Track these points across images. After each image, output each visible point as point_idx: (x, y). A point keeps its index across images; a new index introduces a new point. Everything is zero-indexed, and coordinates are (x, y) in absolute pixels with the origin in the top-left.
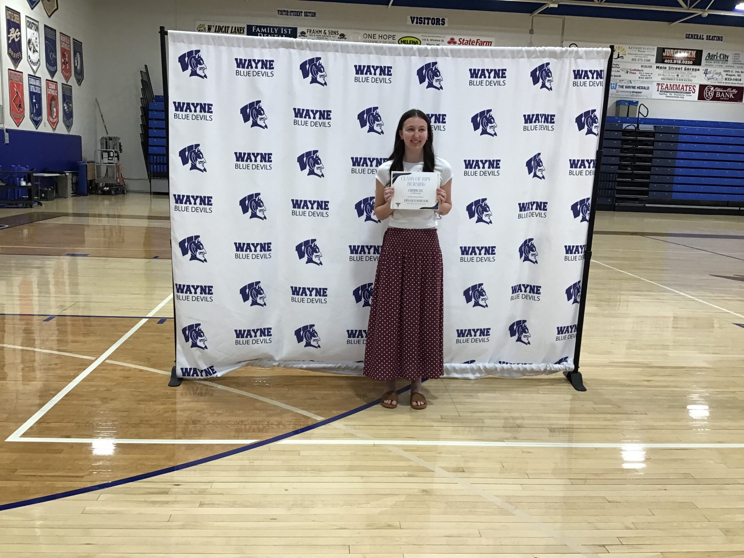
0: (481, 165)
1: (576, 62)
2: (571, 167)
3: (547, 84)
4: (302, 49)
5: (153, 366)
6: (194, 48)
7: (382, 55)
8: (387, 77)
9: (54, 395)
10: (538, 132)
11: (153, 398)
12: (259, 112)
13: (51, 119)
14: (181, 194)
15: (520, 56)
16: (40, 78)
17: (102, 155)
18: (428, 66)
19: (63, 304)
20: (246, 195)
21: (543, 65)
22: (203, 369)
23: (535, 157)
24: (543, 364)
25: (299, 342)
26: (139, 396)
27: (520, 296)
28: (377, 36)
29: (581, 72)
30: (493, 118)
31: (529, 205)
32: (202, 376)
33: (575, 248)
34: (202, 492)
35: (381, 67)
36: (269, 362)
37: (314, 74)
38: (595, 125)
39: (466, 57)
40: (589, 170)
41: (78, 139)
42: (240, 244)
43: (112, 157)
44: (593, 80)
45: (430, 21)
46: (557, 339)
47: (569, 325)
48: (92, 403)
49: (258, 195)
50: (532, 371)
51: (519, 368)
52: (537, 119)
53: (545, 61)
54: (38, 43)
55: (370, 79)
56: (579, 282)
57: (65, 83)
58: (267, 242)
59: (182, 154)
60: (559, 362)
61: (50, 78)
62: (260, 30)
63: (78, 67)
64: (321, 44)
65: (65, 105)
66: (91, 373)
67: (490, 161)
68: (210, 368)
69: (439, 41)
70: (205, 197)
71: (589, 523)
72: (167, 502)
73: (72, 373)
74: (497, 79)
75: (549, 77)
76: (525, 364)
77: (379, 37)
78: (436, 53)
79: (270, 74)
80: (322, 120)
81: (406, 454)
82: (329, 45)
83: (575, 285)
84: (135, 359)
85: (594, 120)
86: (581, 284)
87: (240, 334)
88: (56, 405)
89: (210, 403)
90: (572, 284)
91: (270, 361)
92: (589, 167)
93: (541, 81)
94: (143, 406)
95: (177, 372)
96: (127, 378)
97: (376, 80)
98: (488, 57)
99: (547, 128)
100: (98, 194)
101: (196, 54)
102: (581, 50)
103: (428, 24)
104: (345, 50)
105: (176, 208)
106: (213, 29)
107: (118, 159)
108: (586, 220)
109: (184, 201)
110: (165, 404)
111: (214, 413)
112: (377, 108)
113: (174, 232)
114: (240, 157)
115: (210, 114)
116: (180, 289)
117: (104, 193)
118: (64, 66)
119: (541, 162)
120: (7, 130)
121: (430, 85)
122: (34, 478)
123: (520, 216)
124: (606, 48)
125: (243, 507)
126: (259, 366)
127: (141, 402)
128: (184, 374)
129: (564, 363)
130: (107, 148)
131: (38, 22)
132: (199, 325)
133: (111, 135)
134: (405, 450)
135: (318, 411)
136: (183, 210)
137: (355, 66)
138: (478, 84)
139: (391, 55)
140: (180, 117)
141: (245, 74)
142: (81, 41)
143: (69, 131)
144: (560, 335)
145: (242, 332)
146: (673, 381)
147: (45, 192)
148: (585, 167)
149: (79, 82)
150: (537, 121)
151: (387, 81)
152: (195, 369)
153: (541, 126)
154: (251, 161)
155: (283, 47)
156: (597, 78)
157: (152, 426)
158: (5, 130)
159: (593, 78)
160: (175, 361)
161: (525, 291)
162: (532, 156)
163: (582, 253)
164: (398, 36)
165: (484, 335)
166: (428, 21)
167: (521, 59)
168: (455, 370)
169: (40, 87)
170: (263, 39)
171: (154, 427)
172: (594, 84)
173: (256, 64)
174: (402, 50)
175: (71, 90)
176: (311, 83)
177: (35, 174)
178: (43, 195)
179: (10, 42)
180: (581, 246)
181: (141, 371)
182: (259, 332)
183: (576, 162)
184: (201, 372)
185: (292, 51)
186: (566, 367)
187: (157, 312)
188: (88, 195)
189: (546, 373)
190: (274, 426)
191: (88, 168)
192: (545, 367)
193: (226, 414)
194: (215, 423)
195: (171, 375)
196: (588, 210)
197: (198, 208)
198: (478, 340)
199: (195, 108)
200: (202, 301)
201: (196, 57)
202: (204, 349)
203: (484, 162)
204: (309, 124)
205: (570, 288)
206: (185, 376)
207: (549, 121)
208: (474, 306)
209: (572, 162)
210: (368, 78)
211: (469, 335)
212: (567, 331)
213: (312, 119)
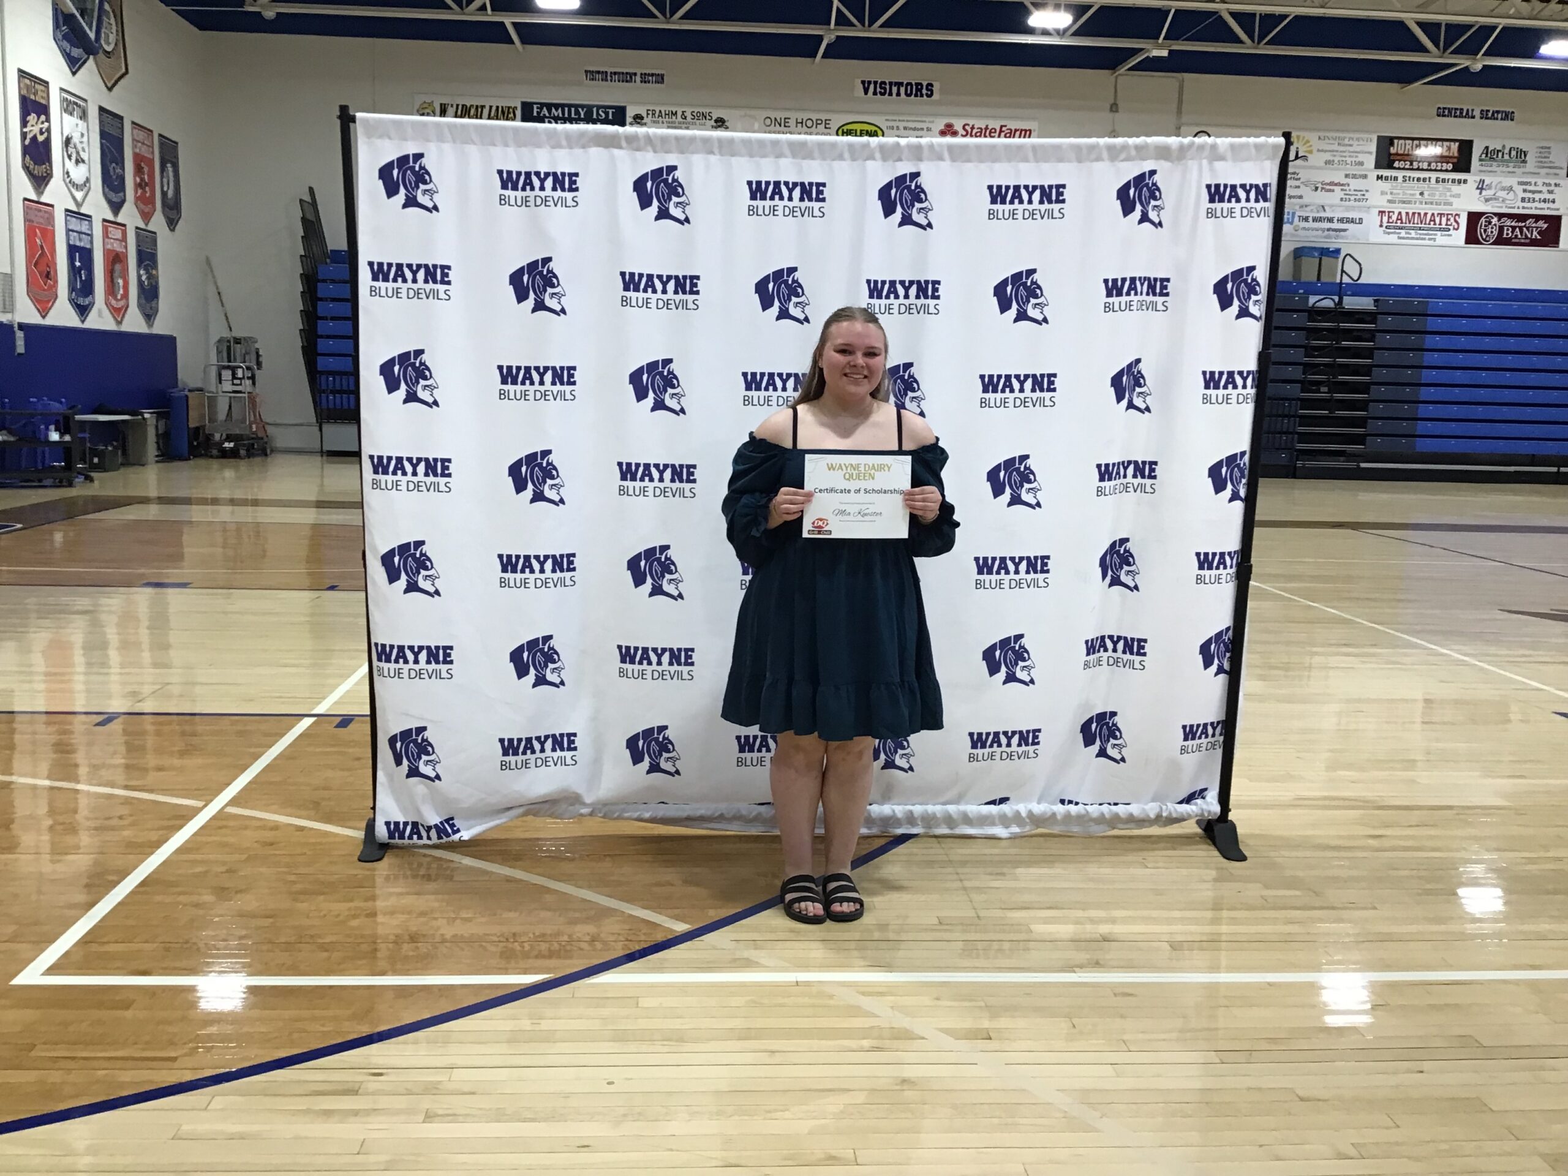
0: (1016, 385)
1: (1212, 170)
2: (1207, 387)
3: (1152, 215)
4: (638, 150)
5: (328, 819)
6: (411, 149)
7: (804, 158)
8: (816, 205)
9: (115, 884)
10: (1135, 316)
11: (327, 887)
12: (550, 280)
13: (113, 302)
14: (385, 454)
15: (1093, 156)
16: (90, 217)
17: (220, 375)
18: (901, 180)
19: (136, 688)
20: (523, 454)
21: (1142, 176)
22: (432, 823)
23: (1130, 366)
24: (1154, 804)
25: (634, 764)
26: (294, 882)
27: (1105, 659)
28: (792, 122)
29: (1222, 189)
30: (1039, 287)
31: (1119, 468)
32: (429, 838)
33: (1217, 558)
34: (432, 1089)
35: (802, 184)
36: (571, 808)
37: (664, 201)
38: (1254, 298)
39: (981, 161)
40: (1245, 392)
41: (169, 342)
42: (509, 557)
43: (240, 379)
44: (1248, 205)
45: (902, 90)
46: (1183, 750)
47: (1209, 721)
48: (194, 898)
49: (546, 453)
50: (1131, 820)
51: (1103, 814)
52: (1133, 288)
53: (1147, 166)
54: (85, 145)
55: (780, 208)
56: (1228, 629)
57: (142, 225)
58: (566, 552)
59: (386, 369)
60: (1188, 800)
61: (110, 217)
62: (550, 112)
63: (170, 194)
64: (678, 139)
65: (142, 272)
66: (195, 834)
67: (1034, 376)
68: (447, 821)
69: (922, 129)
70: (435, 460)
71: (1261, 1146)
72: (356, 1113)
73: (154, 836)
74: (1046, 206)
75: (1155, 199)
76: (1116, 804)
77: (797, 123)
78: (917, 153)
79: (570, 203)
80: (681, 296)
81: (866, 1002)
82: (693, 139)
83: (1219, 635)
84: (291, 804)
85: (1252, 289)
86: (1230, 633)
87: (509, 747)
88: (119, 904)
89: (446, 897)
90: (1212, 633)
91: (572, 804)
92: (1244, 387)
93: (1138, 207)
94: (305, 905)
95: (377, 829)
96: (272, 844)
97: (792, 211)
98: (1026, 160)
99: (1154, 307)
100: (212, 457)
101: (415, 162)
102: (1223, 142)
103: (898, 94)
104: (728, 149)
105: (376, 484)
106: (451, 111)
107: (254, 383)
108: (1241, 499)
109: (391, 469)
110: (352, 900)
111: (454, 919)
112: (795, 269)
113: (371, 532)
114: (508, 375)
115: (446, 287)
116: (384, 653)
117: (225, 454)
118: (140, 191)
119: (1143, 377)
120: (21, 326)
121: (906, 220)
122: (71, 1064)
123: (1100, 492)
124: (1275, 137)
125: (519, 1121)
126: (551, 816)
127: (302, 897)
128: (391, 835)
129: (1199, 801)
130: (229, 361)
131: (85, 101)
132: (424, 729)
133: (237, 333)
134: (863, 994)
135: (677, 911)
136: (390, 487)
137: (750, 183)
138: (1006, 216)
139: (824, 159)
140: (383, 293)
141: (519, 203)
142: (176, 140)
143: (150, 324)
144: (1190, 743)
145: (515, 743)
146: (1431, 837)
147: (101, 455)
148: (1235, 387)
149: (172, 223)
150: (1133, 292)
151: (817, 213)
152: (415, 825)
153: (1141, 303)
154: (532, 383)
155: (599, 146)
156: (1257, 201)
157: (323, 948)
158: (16, 326)
159: (1248, 200)
160: (374, 808)
161: (1115, 650)
162: (1124, 364)
163: (1231, 567)
164: (837, 121)
165: (1027, 744)
166: (899, 90)
167: (1095, 164)
168: (967, 820)
169: (91, 235)
170: (555, 129)
171: (326, 951)
172: (1250, 212)
173: (542, 181)
174: (846, 148)
175: (155, 242)
176: (657, 218)
177: (78, 417)
178: (96, 460)
179: (27, 142)
180: (1229, 554)
181: (301, 829)
182: (550, 741)
183: (1217, 376)
184: (428, 829)
185: (616, 151)
186: (1202, 810)
187: (335, 703)
188: (190, 459)
189: (1160, 823)
190: (584, 945)
191: (190, 402)
192: (1158, 810)
193: (483, 920)
194: (456, 940)
195: (363, 837)
196: (1243, 476)
197: (420, 484)
198: (1015, 754)
199: (415, 273)
200: (430, 678)
201: (414, 167)
202: (434, 781)
203: (1022, 378)
204: (653, 305)
205: (1208, 643)
206: (394, 838)
207: (1158, 291)
208: (1005, 683)
209: (1208, 376)
210: (776, 208)
211: (995, 745)
212: (1205, 732)
213: (659, 295)
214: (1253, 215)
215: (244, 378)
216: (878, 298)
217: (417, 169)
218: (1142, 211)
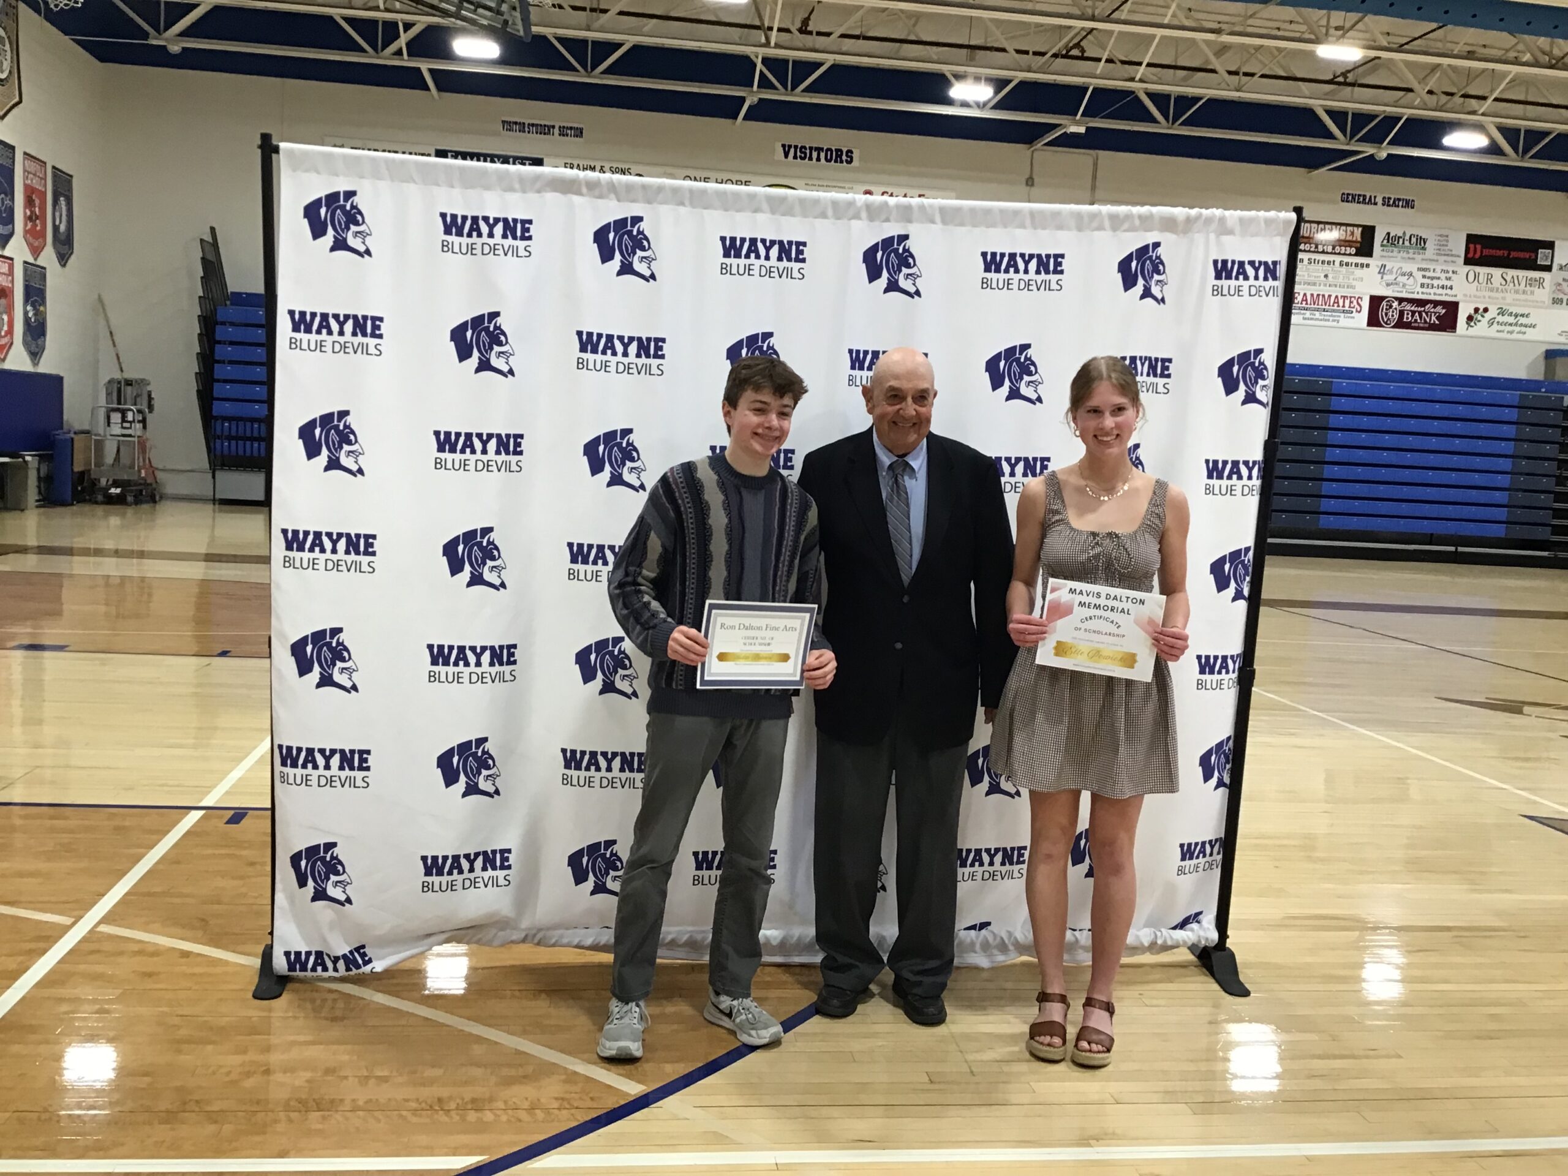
0: (1007, 468)
1: (1219, 243)
2: (1210, 476)
3: (1155, 290)
4: (600, 197)
5: (216, 941)
6: (342, 186)
7: (783, 215)
8: (796, 266)
11: (216, 1034)
12: (496, 337)
14: (301, 529)
15: (1095, 224)
17: (108, 418)
18: (887, 243)
20: (460, 532)
21: (1147, 246)
22: (340, 953)
23: (1128, 452)
24: (1147, 931)
25: (577, 884)
26: (178, 1027)
29: (1229, 265)
30: (1033, 364)
32: (336, 970)
33: (1219, 661)
35: (781, 243)
36: (501, 933)
37: (627, 254)
38: (1261, 382)
39: (974, 226)
41: (55, 382)
42: (441, 647)
43: (130, 422)
45: (822, 155)
46: (1181, 871)
47: (1207, 839)
49: (487, 531)
53: (1150, 238)
55: (756, 268)
56: (1229, 738)
57: (31, 260)
58: (505, 643)
59: (306, 432)
60: (1182, 925)
63: (62, 228)
64: (644, 186)
65: (29, 308)
66: (61, 962)
67: (1026, 460)
68: (357, 949)
70: (358, 536)
73: (12, 964)
74: (1043, 276)
75: (1159, 273)
78: (906, 214)
79: (522, 252)
80: (644, 360)
82: (660, 189)
83: (1220, 745)
84: (174, 921)
85: (1260, 372)
86: (1231, 743)
87: (433, 866)
89: (357, 1047)
90: (1212, 743)
91: (502, 929)
92: (1250, 478)
93: (1141, 282)
94: (190, 1058)
96: (150, 975)
97: (769, 272)
98: (1022, 226)
99: (1155, 388)
100: (96, 503)
101: (346, 200)
102: (1233, 215)
103: (818, 159)
104: (698, 200)
105: (288, 562)
107: (145, 427)
108: (1243, 598)
109: (308, 545)
110: (245, 1052)
111: (369, 1078)
112: (770, 335)
113: (278, 618)
114: (446, 442)
115: (377, 341)
116: (289, 757)
117: (111, 500)
118: (29, 225)
119: (1141, 464)
121: (893, 286)
124: (1287, 211)
127: (185, 1047)
128: (291, 967)
129: (1194, 926)
130: (119, 403)
132: (334, 845)
133: (128, 375)
136: (305, 565)
137: (723, 239)
138: (1001, 286)
139: (805, 216)
140: (305, 346)
141: (464, 251)
142: (70, 173)
143: (35, 363)
144: (1187, 863)
145: (440, 861)
148: (1240, 478)
149: (63, 259)
151: (796, 274)
152: (319, 955)
153: (1141, 384)
154: (473, 452)
155: (555, 190)
156: (1266, 279)
157: (211, 1118)
159: (1256, 278)
160: (271, 933)
163: (1234, 672)
165: (1011, 864)
166: (819, 155)
167: (1096, 233)
170: (507, 171)
171: (216, 1122)
172: (1258, 290)
173: (491, 227)
174: (830, 204)
175: (43, 277)
176: (619, 274)
180: (1232, 657)
181: (186, 954)
182: (481, 858)
183: (1220, 465)
184: (335, 960)
185: (576, 199)
186: (1199, 937)
187: (227, 793)
188: (72, 504)
189: (1154, 951)
190: (523, 1115)
191: (76, 445)
192: (1153, 936)
193: (400, 1080)
194: (371, 1107)
195: (259, 966)
196: (1247, 574)
197: (340, 563)
198: (999, 873)
199: (341, 325)
200: (343, 786)
201: (345, 206)
202: (344, 905)
203: (1013, 461)
204: (613, 369)
205: (1209, 753)
206: (295, 971)
207: (1159, 371)
208: (987, 794)
209: (1211, 465)
210: (751, 267)
211: (977, 864)
212: (1203, 852)
213: (619, 358)
214: (1261, 294)
215: (134, 421)
216: (859, 369)
217: (348, 207)
218: (1144, 286)
